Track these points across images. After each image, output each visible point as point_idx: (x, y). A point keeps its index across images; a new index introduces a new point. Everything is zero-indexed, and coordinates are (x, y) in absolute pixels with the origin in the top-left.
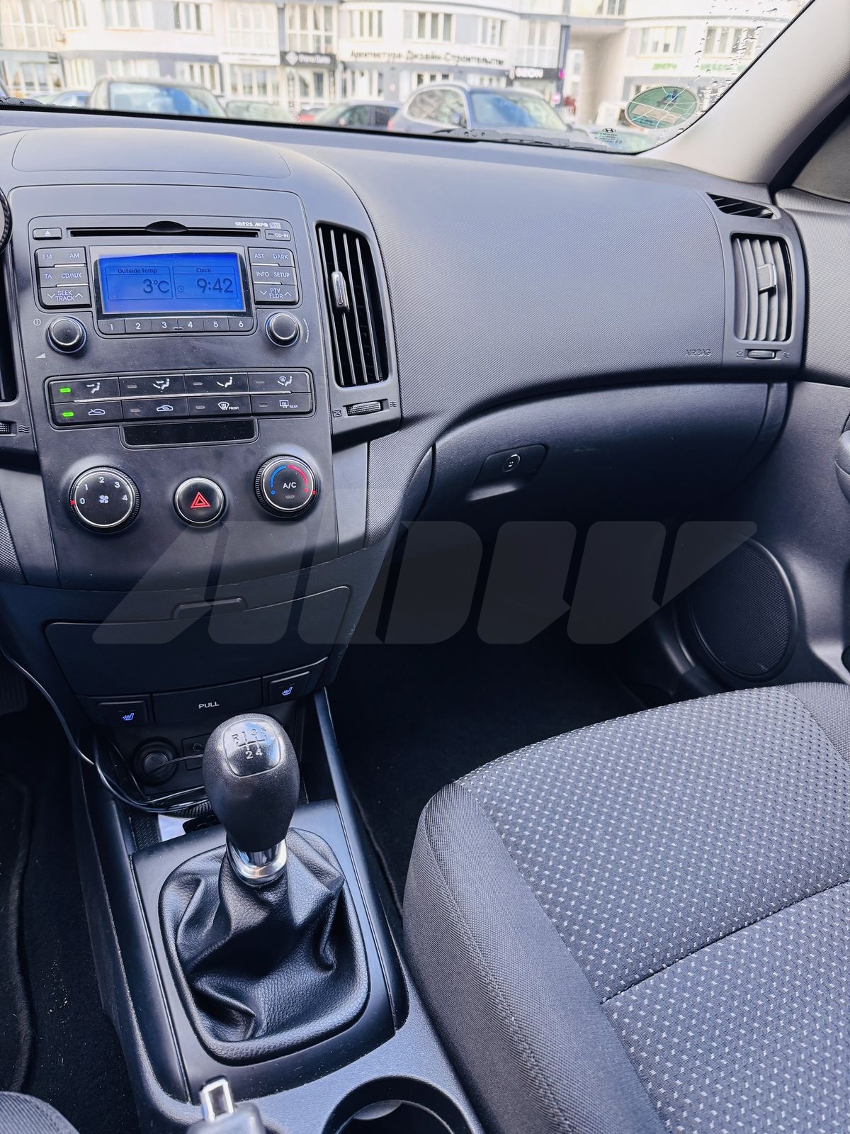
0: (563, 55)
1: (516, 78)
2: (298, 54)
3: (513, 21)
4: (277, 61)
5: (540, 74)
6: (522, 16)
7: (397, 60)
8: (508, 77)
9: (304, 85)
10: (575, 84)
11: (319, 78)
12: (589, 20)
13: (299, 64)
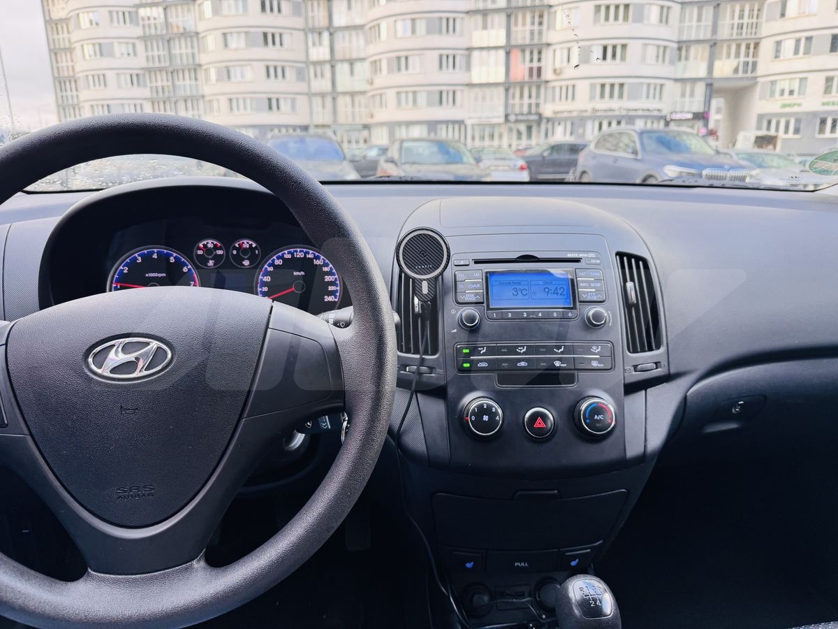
0: (708, 102)
1: (672, 120)
2: (516, 115)
3: (669, 84)
4: (502, 120)
5: (690, 116)
6: (676, 80)
7: (584, 114)
8: (665, 119)
9: (519, 133)
10: (717, 121)
11: (529, 128)
12: (727, 79)
13: (517, 121)
